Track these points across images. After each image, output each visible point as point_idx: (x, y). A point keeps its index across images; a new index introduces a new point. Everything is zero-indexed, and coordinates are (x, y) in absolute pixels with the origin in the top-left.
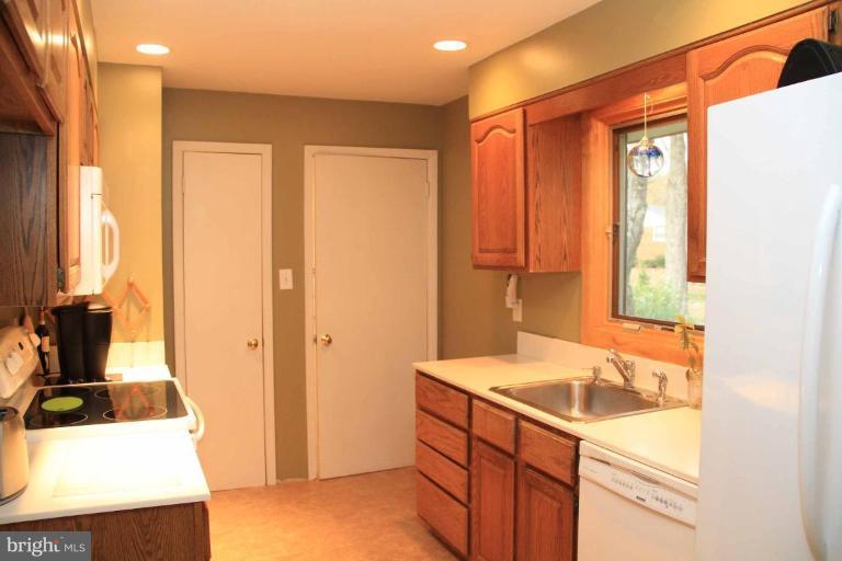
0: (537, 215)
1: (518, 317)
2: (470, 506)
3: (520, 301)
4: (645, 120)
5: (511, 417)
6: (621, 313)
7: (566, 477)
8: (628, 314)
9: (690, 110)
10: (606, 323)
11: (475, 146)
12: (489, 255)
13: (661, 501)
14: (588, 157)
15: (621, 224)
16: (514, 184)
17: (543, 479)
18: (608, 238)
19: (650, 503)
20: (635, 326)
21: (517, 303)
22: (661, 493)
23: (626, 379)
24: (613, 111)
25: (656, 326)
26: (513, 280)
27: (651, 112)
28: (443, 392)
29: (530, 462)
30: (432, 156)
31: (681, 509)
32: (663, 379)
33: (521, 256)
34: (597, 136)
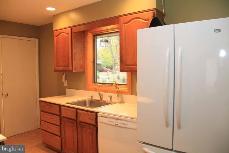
0: (75, 57)
1: (66, 85)
2: (61, 136)
3: (66, 80)
4: (104, 33)
5: (75, 110)
6: (96, 82)
7: (94, 123)
8: (97, 82)
9: (120, 30)
10: (92, 85)
11: (55, 38)
12: (60, 68)
13: (122, 124)
14: (87, 42)
15: (95, 59)
16: (68, 48)
17: (86, 125)
18: (92, 63)
19: (119, 125)
20: (101, 85)
21: (66, 81)
22: (122, 122)
23: (101, 98)
24: (94, 30)
25: (106, 85)
26: (64, 74)
27: (106, 31)
28: (50, 106)
29: (81, 121)
30: (37, 40)
31: (128, 125)
32: (111, 97)
33: (70, 68)
34: (89, 37)
